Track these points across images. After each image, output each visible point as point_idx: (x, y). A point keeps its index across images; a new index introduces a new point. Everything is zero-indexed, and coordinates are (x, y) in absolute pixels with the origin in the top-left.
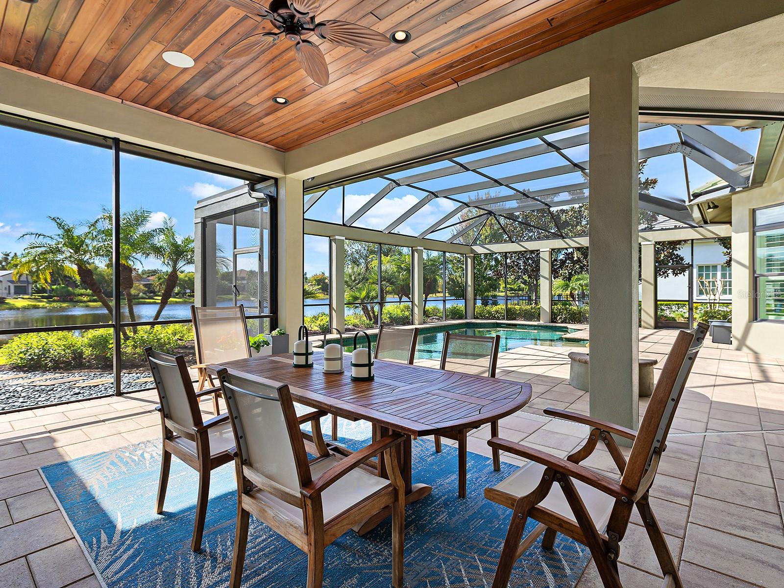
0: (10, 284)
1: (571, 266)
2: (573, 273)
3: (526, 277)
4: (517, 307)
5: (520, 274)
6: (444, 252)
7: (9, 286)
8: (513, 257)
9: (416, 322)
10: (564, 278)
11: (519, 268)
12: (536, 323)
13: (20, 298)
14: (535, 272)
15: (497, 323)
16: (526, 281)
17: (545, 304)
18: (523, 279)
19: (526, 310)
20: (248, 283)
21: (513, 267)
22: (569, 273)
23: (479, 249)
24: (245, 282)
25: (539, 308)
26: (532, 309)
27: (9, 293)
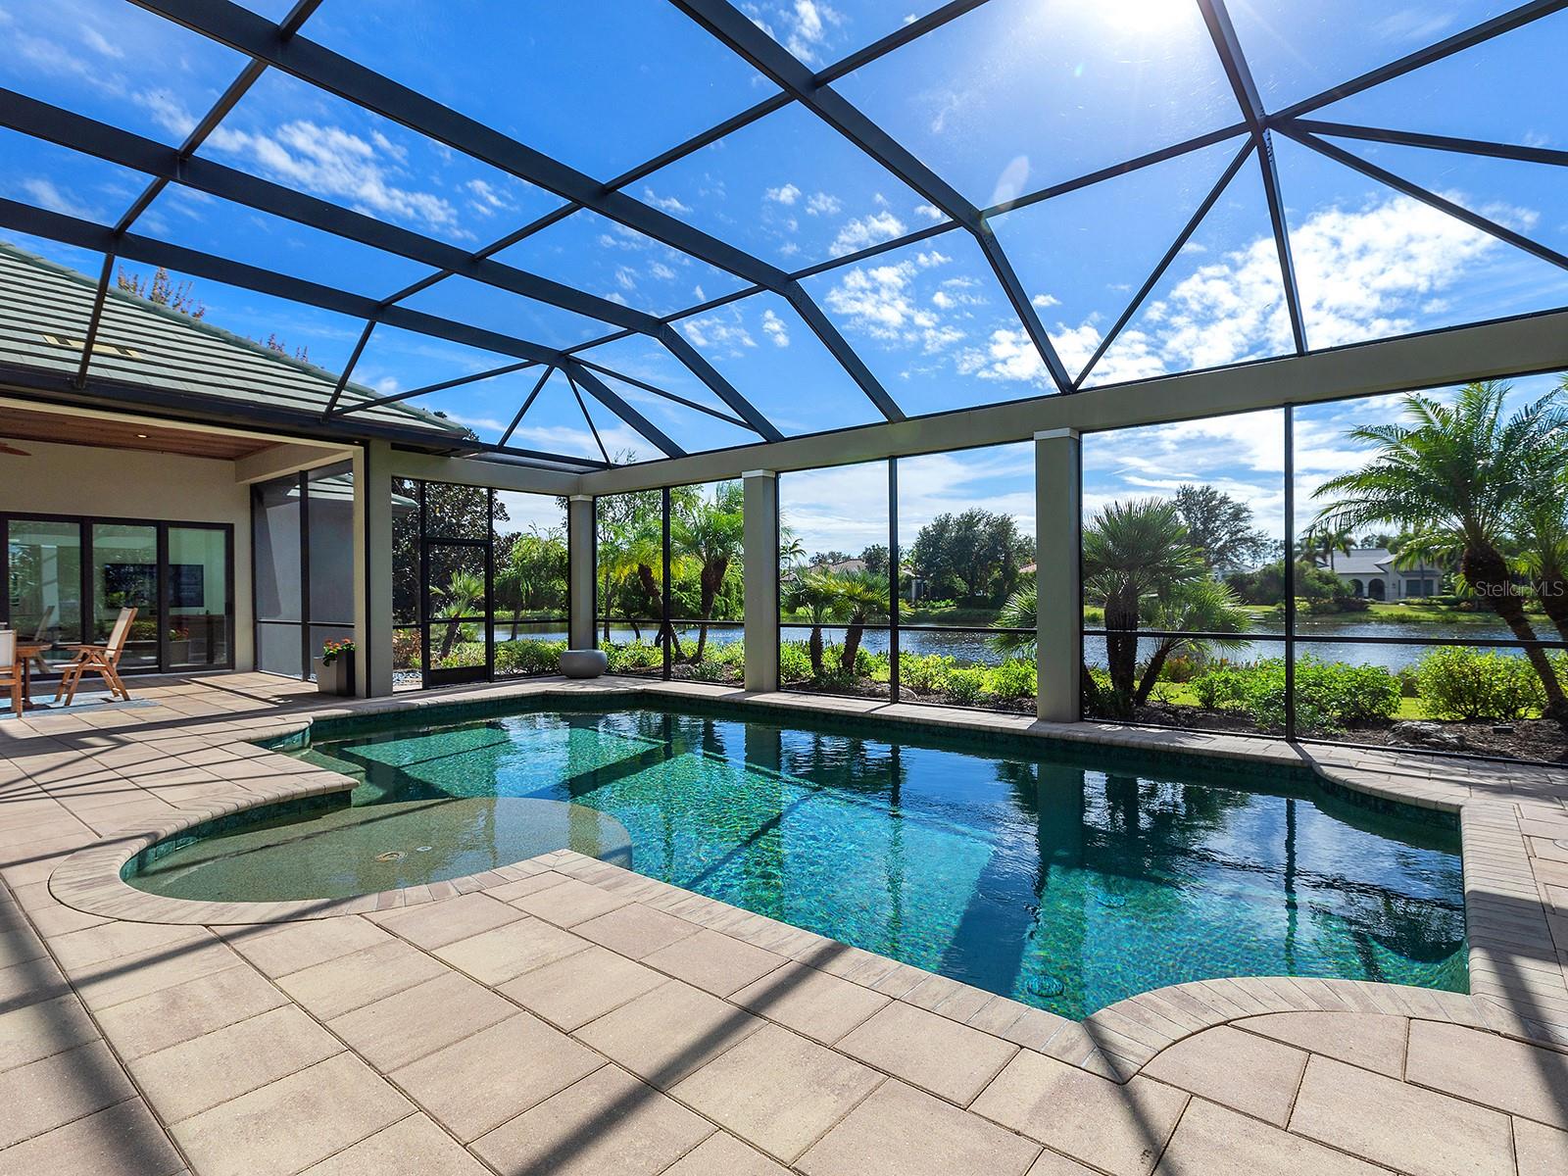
0: (1400, 578)
7: (1399, 581)
13: (1403, 602)
27: (1399, 594)
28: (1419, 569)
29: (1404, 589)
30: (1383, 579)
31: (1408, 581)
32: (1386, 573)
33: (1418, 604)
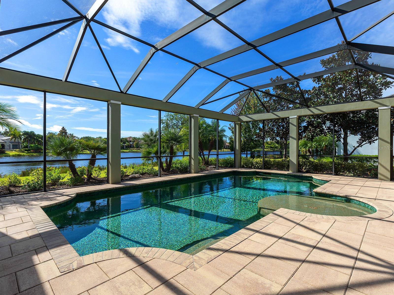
0: (10, 144)
1: (314, 130)
2: (315, 134)
3: (278, 138)
4: (272, 160)
5: (274, 136)
6: (218, 120)
7: (10, 145)
8: (269, 125)
9: (193, 171)
10: (309, 139)
11: (273, 133)
12: (286, 173)
13: (14, 151)
14: (286, 135)
15: (256, 172)
16: (278, 141)
17: (293, 158)
18: (276, 139)
19: (278, 162)
20: (133, 143)
21: (269, 132)
22: (312, 135)
23: (244, 118)
24: (131, 143)
25: (288, 161)
26: (283, 162)
27: (10, 148)
28: (17, 141)
29: (11, 147)
30: (5, 144)
31: (13, 145)
32: (6, 142)
33: (18, 151)
